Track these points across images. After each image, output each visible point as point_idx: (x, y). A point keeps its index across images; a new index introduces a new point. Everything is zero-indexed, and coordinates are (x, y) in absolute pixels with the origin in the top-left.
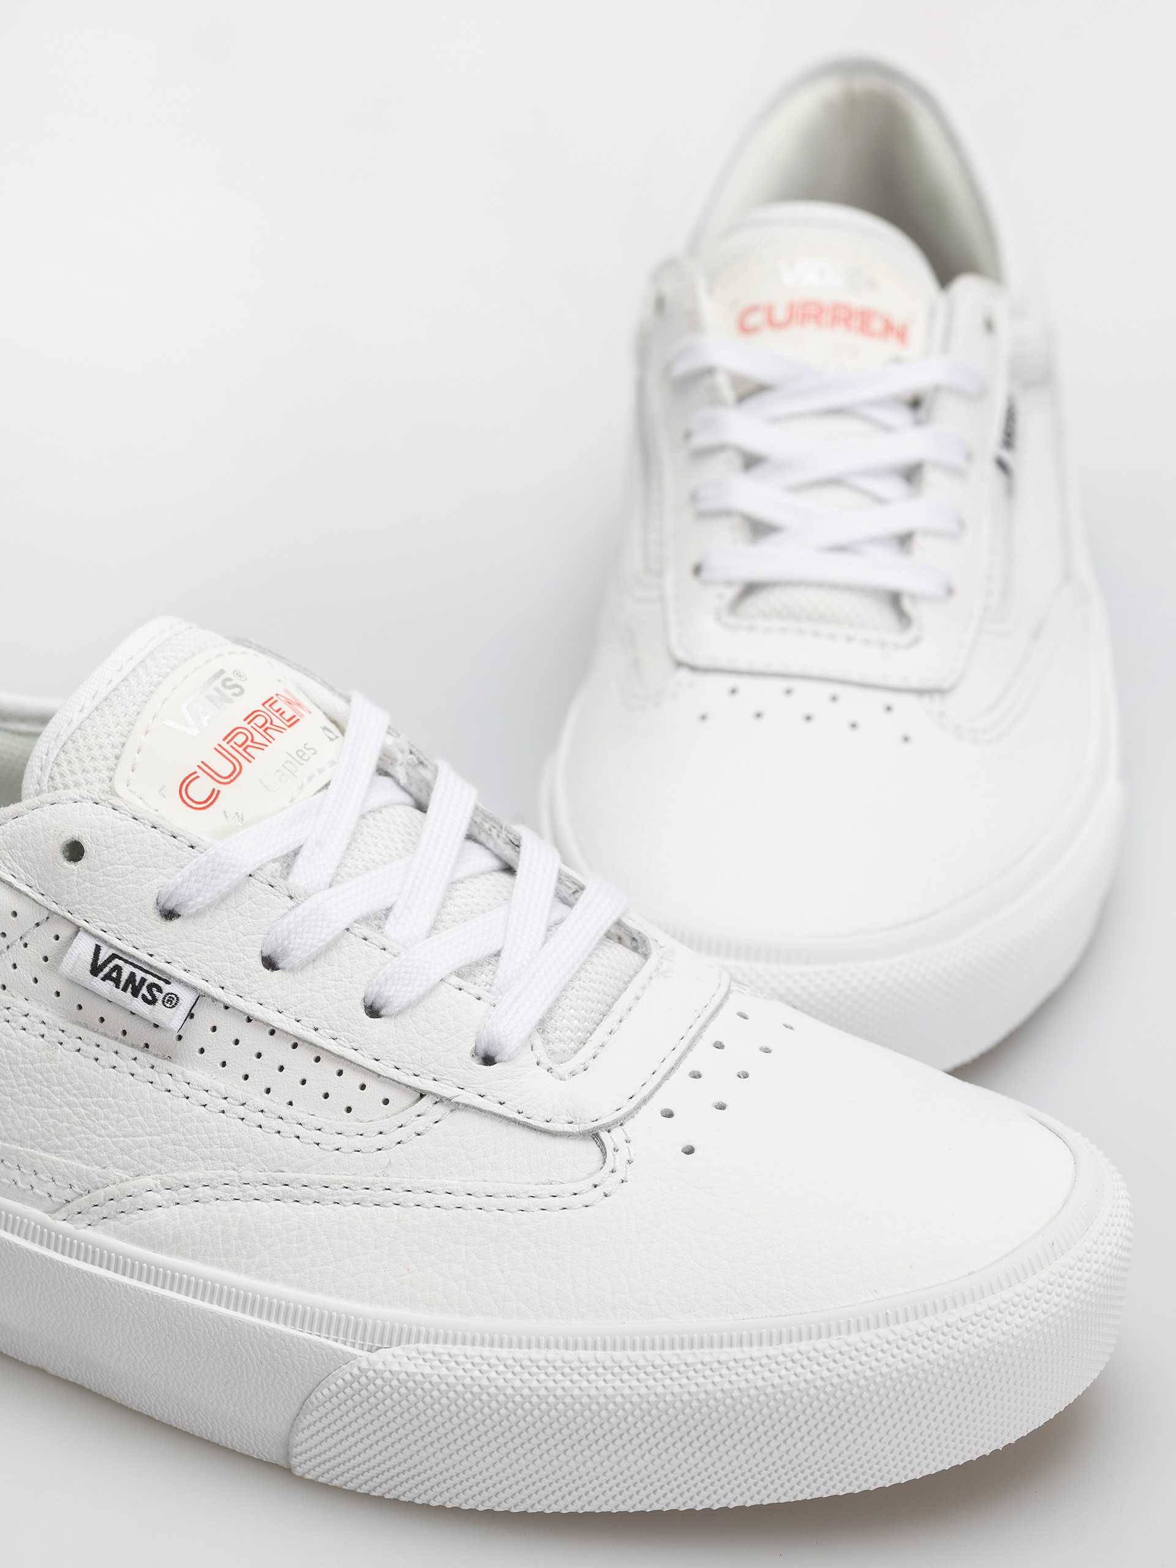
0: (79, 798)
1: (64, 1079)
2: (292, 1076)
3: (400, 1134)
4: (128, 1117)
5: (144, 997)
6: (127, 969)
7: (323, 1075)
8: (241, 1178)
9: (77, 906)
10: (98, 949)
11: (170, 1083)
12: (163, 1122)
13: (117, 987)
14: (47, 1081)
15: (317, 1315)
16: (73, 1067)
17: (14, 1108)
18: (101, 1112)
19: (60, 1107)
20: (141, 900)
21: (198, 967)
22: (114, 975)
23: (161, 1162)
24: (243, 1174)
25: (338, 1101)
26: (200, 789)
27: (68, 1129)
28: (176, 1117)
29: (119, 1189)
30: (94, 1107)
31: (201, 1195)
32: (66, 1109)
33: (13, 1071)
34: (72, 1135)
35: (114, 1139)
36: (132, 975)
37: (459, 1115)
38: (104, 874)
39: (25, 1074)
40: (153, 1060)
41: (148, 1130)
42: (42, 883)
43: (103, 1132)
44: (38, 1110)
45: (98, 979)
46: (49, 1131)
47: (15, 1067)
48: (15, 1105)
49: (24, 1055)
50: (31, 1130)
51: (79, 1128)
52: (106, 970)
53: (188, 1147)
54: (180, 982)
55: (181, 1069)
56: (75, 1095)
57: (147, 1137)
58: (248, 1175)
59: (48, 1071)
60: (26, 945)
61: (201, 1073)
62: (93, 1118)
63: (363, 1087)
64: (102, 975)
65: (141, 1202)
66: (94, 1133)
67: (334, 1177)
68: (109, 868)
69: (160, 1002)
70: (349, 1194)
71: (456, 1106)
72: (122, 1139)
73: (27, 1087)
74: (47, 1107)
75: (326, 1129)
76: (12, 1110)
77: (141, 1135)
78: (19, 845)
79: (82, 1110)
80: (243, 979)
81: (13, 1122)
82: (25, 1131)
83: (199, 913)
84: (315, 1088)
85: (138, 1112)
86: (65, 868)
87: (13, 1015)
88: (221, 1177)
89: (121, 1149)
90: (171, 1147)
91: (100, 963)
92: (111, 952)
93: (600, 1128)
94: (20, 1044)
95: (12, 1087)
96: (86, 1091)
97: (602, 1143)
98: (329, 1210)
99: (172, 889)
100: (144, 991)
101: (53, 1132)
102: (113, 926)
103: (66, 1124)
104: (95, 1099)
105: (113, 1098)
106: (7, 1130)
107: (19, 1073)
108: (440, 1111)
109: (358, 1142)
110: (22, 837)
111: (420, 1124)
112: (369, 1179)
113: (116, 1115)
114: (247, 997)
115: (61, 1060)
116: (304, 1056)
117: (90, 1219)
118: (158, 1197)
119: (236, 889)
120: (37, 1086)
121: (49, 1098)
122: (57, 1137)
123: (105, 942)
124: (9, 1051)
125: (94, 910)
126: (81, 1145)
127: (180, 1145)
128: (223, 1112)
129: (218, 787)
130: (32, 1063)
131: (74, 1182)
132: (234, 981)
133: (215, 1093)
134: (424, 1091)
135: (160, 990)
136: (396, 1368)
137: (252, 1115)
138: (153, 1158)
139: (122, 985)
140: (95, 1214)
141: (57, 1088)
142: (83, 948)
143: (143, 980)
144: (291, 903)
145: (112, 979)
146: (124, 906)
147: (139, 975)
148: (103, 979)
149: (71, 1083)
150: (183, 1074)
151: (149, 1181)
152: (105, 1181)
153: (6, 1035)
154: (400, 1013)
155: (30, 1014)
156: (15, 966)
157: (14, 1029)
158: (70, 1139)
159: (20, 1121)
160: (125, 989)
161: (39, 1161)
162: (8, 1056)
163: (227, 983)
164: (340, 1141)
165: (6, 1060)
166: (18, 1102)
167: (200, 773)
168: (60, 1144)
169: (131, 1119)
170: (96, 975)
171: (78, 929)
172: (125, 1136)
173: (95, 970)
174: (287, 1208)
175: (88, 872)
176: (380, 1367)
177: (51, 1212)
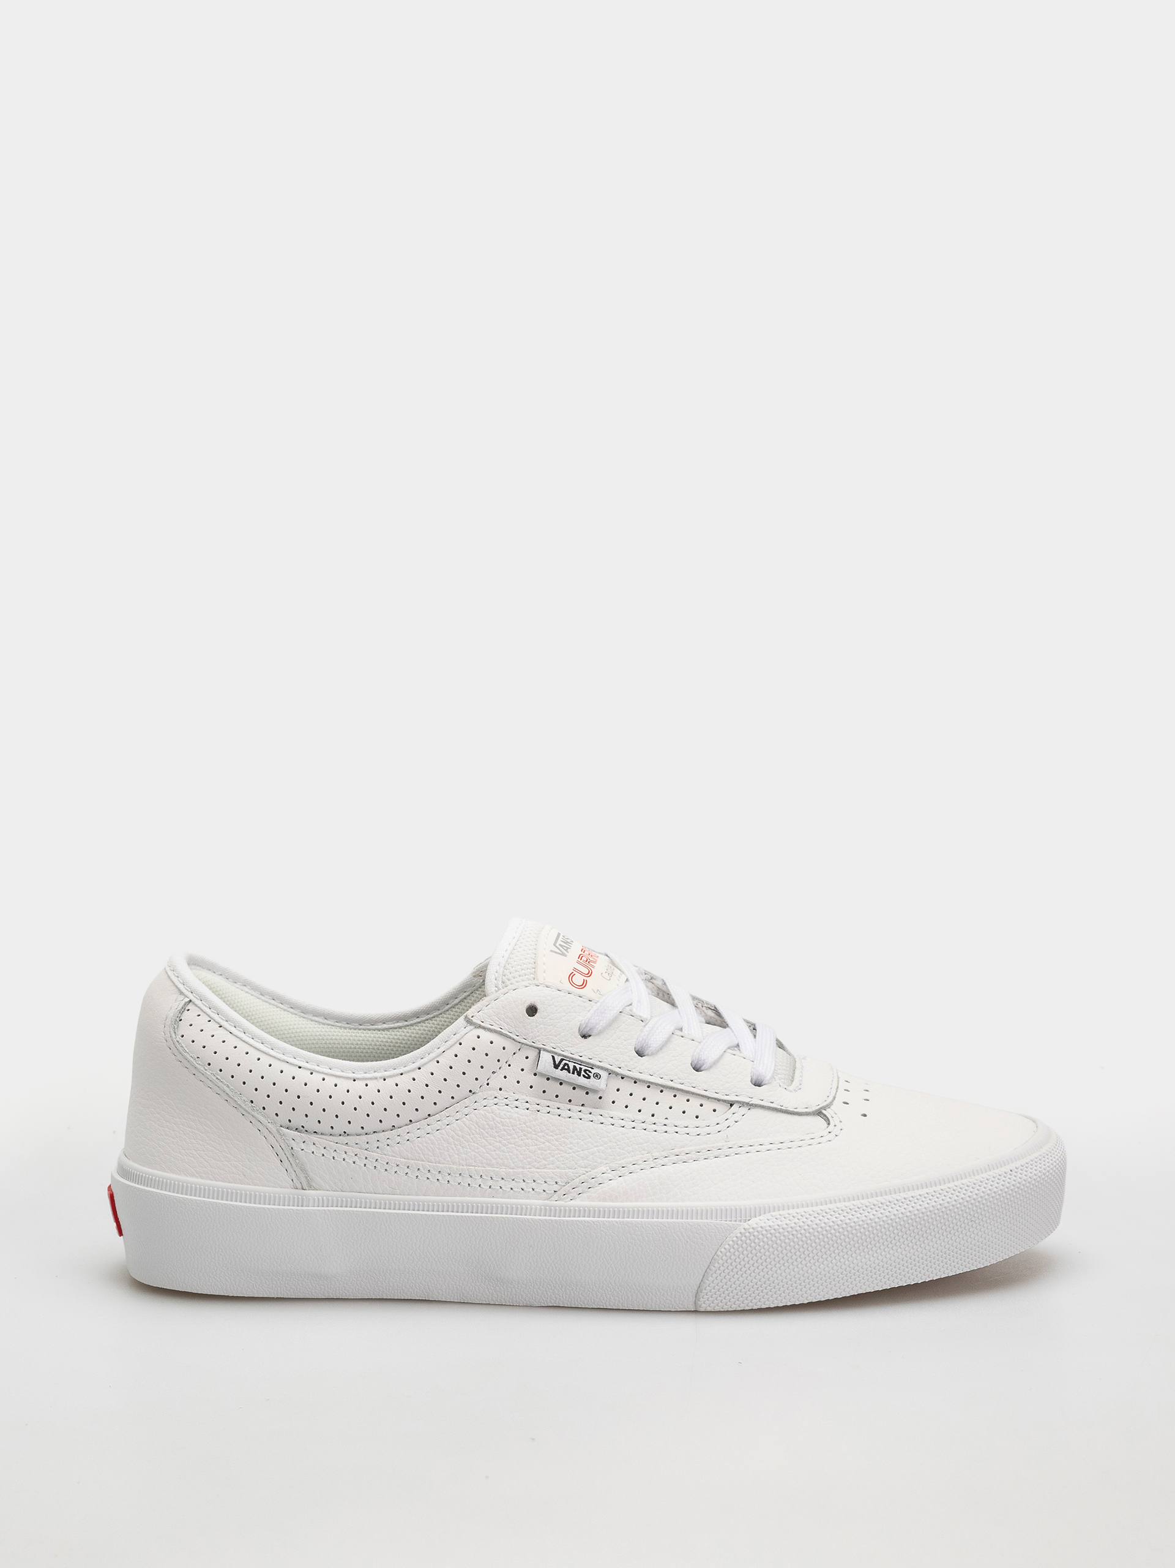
0: (528, 985)
1: (544, 1128)
2: (664, 1106)
3: (727, 1123)
4: (583, 1140)
5: (584, 1076)
6: (571, 1065)
7: (680, 1102)
8: (653, 1156)
9: (538, 1038)
10: (553, 1057)
11: (602, 1119)
12: (603, 1139)
13: (569, 1073)
14: (534, 1131)
15: (714, 1210)
16: (548, 1121)
17: (517, 1150)
18: (567, 1141)
19: (544, 1143)
20: (572, 1029)
21: (606, 1059)
22: (566, 1067)
23: (606, 1159)
24: (654, 1154)
25: (691, 1114)
26: (578, 979)
27: (550, 1154)
28: (609, 1135)
29: (587, 1176)
30: (563, 1139)
31: (633, 1169)
32: (547, 1143)
33: (514, 1130)
34: (553, 1156)
35: (577, 1153)
36: (575, 1067)
37: (754, 1111)
38: (550, 1019)
39: (521, 1130)
40: (591, 1110)
41: (595, 1144)
42: (517, 1029)
43: (570, 1151)
44: (531, 1148)
45: (558, 1070)
46: (539, 1157)
47: (515, 1128)
48: (517, 1148)
49: (519, 1120)
50: (529, 1159)
51: (556, 1152)
52: (561, 1066)
53: (619, 1148)
54: (599, 1067)
55: (606, 1111)
56: (551, 1135)
57: (595, 1149)
58: (656, 1155)
59: (534, 1126)
60: (509, 1065)
61: (617, 1112)
62: (563, 1145)
63: (701, 1105)
64: (560, 1068)
65: (601, 1180)
66: (565, 1152)
67: (702, 1147)
68: (552, 1016)
69: (592, 1077)
70: (712, 1153)
71: (751, 1106)
72: (582, 1152)
73: (523, 1137)
74: (537, 1145)
75: (690, 1126)
76: (516, 1151)
77: (592, 1148)
78: (503, 1012)
79: (557, 1143)
80: (629, 1062)
81: (517, 1157)
82: (525, 1161)
83: (600, 1033)
84: (677, 1110)
85: (588, 1137)
86: (529, 1019)
87: (510, 1101)
88: (642, 1158)
89: (582, 1158)
90: (610, 1150)
91: (557, 1063)
92: (560, 1058)
93: (821, 1108)
94: (516, 1115)
95: (515, 1139)
96: (557, 1132)
97: (825, 1116)
98: (703, 1162)
99: (587, 1021)
100: (583, 1073)
101: (541, 1157)
102: (559, 1045)
103: (548, 1152)
104: (563, 1135)
105: (573, 1132)
106: (514, 1163)
107: (518, 1130)
108: (744, 1110)
109: (708, 1130)
110: (503, 1008)
111: (737, 1117)
112: (720, 1145)
113: (576, 1141)
114: (634, 1070)
115: (541, 1119)
116: (667, 1094)
117: (571, 1196)
118: (609, 1175)
119: (615, 1019)
120: (529, 1135)
121: (537, 1140)
122: (544, 1159)
123: (556, 1053)
124: (511, 1120)
125: (547, 1039)
126: (558, 1161)
127: (615, 1148)
128: (634, 1128)
129: (586, 978)
130: (524, 1123)
131: (558, 1180)
132: (626, 1063)
133: (627, 1120)
134: (732, 1101)
135: (590, 1072)
136: (763, 1225)
137: (650, 1126)
138: (600, 1158)
139: (571, 1072)
140: (574, 1193)
141: (540, 1134)
142: (546, 1058)
143: (581, 1069)
144: (643, 1024)
145: (566, 1069)
146: (563, 1034)
147: (578, 1067)
148: (561, 1070)
149: (548, 1130)
150: (608, 1114)
151: (603, 1169)
152: (577, 1175)
153: (508, 1112)
154: (710, 1067)
155: (520, 1099)
156: (505, 1077)
157: (512, 1108)
158: (552, 1159)
159: (521, 1156)
160: (573, 1073)
161: (536, 1174)
162: (510, 1122)
163: (622, 1065)
164: (698, 1131)
165: (509, 1125)
166: (519, 1146)
167: (575, 972)
168: (546, 1163)
169: (585, 1141)
170: (557, 1069)
171: (539, 1050)
172: (583, 1150)
173: (556, 1066)
174: (681, 1166)
175: (541, 1019)
176: (755, 1226)
177: (548, 1199)
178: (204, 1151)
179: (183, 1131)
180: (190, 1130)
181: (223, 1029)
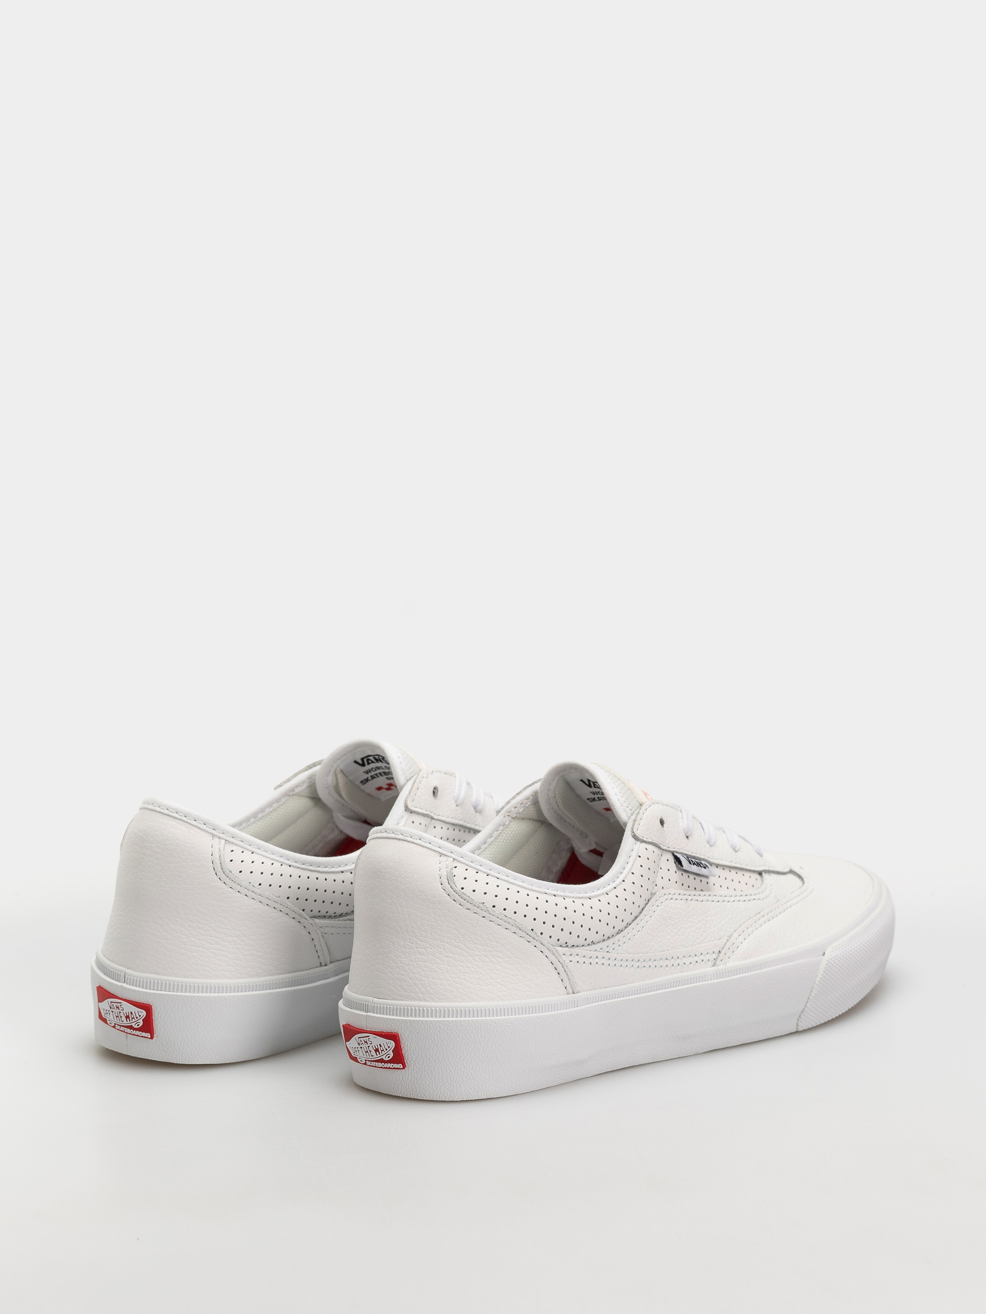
1: (695, 912)
3: (768, 888)
9: (670, 844)
10: (684, 856)
18: (708, 919)
20: (682, 834)
29: (730, 943)
35: (716, 927)
38: (671, 828)
40: (708, 893)
42: (660, 839)
43: (712, 926)
44: (693, 929)
51: (706, 929)
52: (689, 862)
60: (661, 869)
66: (710, 928)
68: (671, 825)
74: (695, 926)
89: (720, 930)
102: (681, 847)
105: (709, 912)
106: (687, 943)
117: (725, 960)
118: (739, 940)
121: (694, 922)
125: (674, 843)
126: (709, 935)
131: (714, 950)
134: (761, 871)
136: (834, 955)
151: (735, 935)
155: (676, 892)
156: (662, 878)
171: (672, 853)
175: (667, 829)
177: (713, 966)
178: (500, 978)
179: (477, 966)
180: (483, 963)
181: (491, 877)
